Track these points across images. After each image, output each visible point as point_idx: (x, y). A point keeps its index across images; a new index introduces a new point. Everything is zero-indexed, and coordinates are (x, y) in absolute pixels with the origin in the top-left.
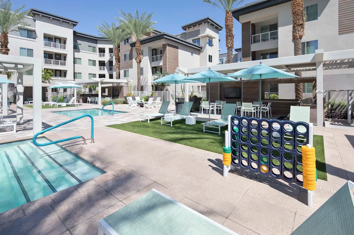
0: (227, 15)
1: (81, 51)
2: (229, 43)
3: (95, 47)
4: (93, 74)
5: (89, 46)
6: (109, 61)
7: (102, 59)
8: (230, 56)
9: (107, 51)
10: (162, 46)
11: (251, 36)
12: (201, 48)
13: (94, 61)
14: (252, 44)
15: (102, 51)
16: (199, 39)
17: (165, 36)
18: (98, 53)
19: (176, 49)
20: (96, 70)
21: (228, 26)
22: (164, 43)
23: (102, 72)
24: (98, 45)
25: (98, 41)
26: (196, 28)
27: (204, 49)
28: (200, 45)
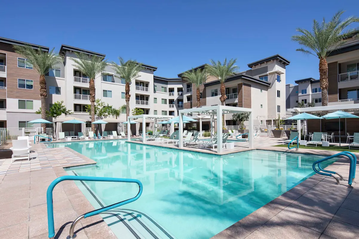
0: (322, 61)
1: (157, 92)
2: (324, 84)
3: (166, 88)
4: (165, 111)
5: (162, 87)
6: (178, 99)
7: (171, 98)
8: (325, 96)
9: (176, 90)
10: (237, 85)
11: (338, 74)
12: (270, 84)
13: (166, 100)
14: (339, 82)
15: (171, 90)
16: (267, 75)
17: (243, 77)
18: (168, 93)
19: (249, 87)
20: (167, 108)
21: (323, 70)
22: (240, 83)
23: (172, 109)
24: (168, 85)
25: (168, 82)
26: (263, 66)
27: (272, 85)
28: (267, 81)
